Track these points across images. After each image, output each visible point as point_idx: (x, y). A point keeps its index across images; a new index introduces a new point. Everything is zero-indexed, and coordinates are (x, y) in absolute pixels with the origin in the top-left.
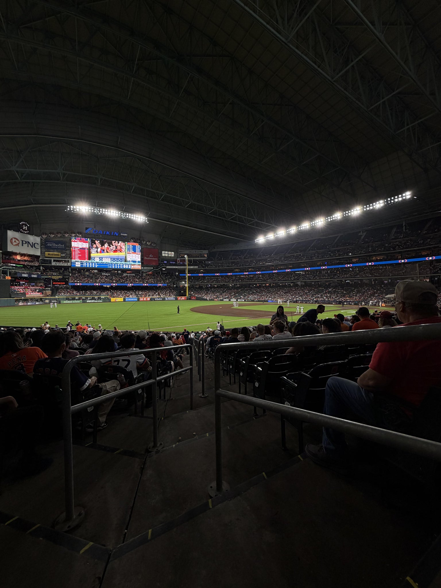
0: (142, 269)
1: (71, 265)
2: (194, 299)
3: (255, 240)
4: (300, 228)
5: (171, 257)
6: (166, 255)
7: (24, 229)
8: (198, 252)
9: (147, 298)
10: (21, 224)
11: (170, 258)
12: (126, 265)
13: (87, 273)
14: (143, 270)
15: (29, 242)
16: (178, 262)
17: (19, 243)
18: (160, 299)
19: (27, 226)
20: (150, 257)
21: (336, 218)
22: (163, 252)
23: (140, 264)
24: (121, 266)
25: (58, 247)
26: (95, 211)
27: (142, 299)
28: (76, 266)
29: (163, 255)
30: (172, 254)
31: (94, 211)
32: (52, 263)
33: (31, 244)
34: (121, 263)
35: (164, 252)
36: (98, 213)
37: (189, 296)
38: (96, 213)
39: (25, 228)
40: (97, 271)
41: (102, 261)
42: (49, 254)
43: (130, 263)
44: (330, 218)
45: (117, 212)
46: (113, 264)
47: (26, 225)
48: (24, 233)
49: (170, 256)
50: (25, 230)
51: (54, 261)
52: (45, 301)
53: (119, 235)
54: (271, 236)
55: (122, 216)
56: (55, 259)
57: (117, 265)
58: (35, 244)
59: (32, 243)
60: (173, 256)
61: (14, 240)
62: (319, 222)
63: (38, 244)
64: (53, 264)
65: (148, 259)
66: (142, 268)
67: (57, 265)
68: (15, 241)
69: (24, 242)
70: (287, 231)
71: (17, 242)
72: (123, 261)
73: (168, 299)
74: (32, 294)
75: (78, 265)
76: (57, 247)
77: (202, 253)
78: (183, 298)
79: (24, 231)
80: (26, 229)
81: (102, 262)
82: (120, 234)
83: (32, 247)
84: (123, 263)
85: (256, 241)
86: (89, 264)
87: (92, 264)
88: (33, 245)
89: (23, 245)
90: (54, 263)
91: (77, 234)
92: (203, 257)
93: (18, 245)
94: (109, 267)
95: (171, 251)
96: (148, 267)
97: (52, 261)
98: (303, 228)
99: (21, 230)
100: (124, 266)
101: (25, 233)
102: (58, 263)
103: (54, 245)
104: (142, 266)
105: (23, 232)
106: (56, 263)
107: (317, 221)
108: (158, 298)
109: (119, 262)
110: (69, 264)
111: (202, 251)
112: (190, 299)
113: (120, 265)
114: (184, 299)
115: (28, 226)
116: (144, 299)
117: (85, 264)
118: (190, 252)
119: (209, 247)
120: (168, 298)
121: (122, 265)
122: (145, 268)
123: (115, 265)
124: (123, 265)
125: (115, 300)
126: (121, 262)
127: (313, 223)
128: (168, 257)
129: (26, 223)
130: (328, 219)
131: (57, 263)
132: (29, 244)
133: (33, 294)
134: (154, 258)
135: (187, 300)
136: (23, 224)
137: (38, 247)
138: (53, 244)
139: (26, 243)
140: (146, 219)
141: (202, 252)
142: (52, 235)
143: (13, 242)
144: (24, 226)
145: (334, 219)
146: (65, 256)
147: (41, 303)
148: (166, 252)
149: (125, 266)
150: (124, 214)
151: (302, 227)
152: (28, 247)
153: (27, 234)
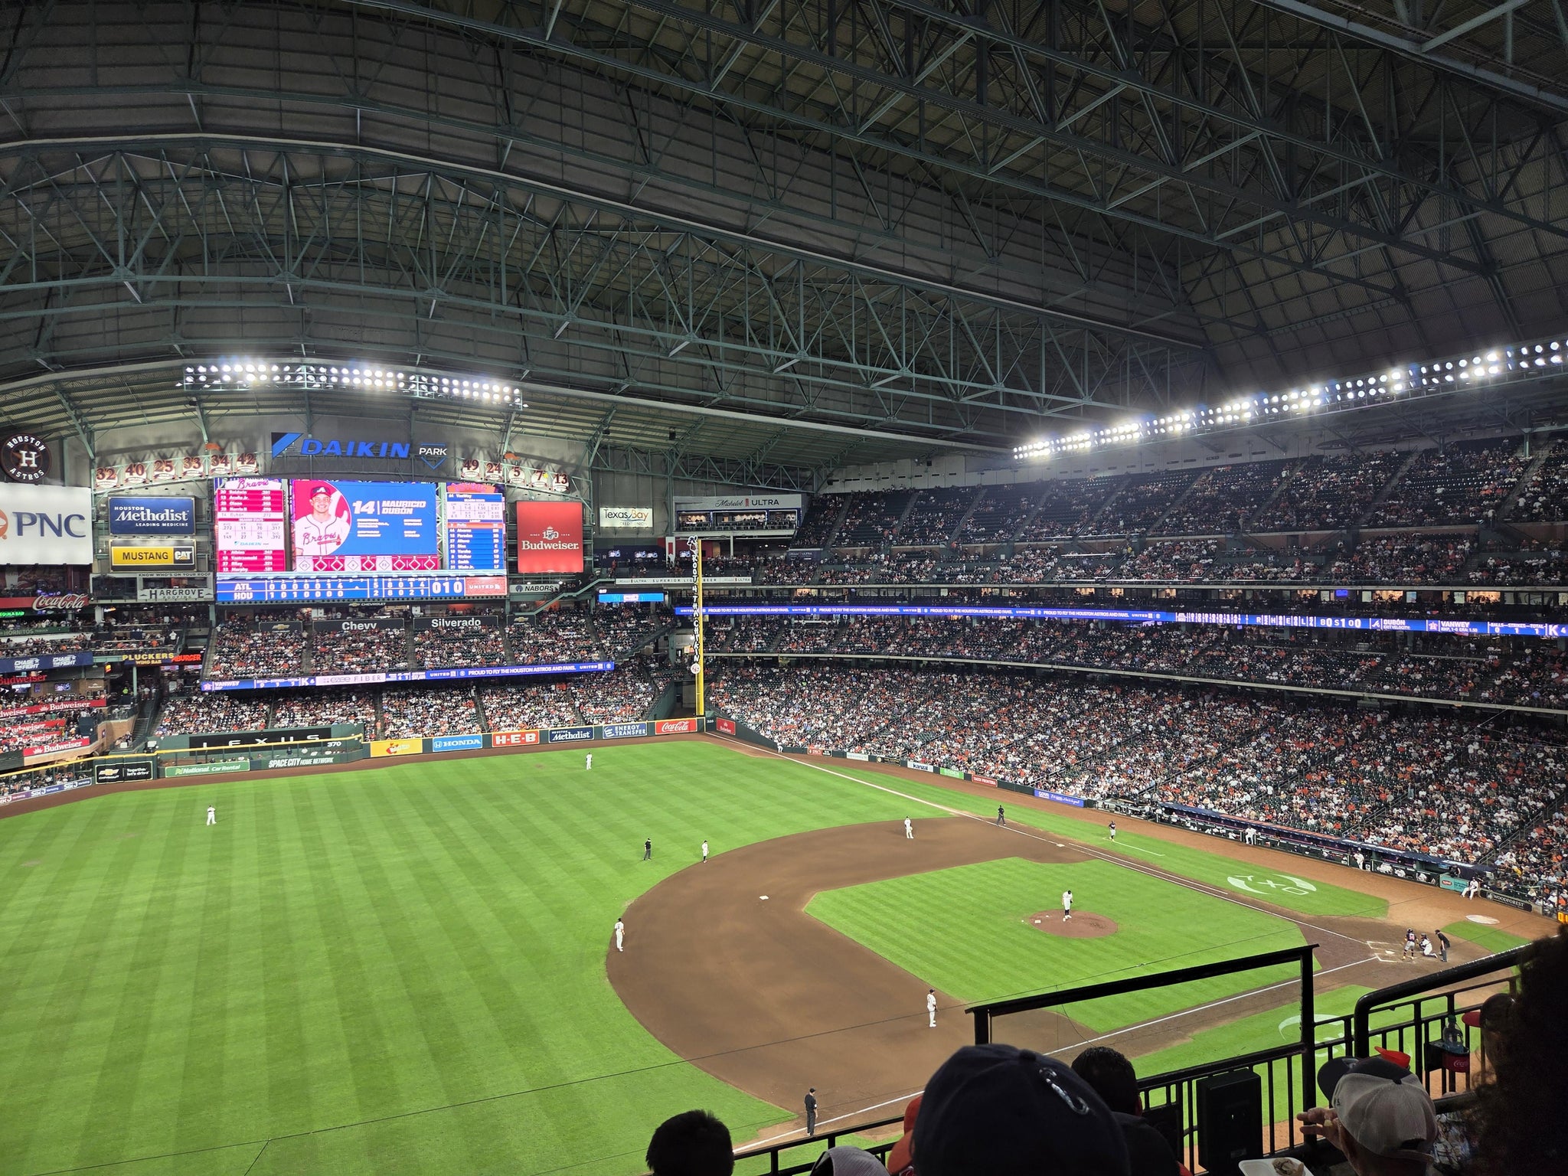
0: (511, 595)
1: (215, 595)
2: (729, 731)
3: (1015, 450)
4: (1214, 417)
5: (638, 530)
6: (619, 523)
7: (24, 464)
8: (758, 502)
9: (523, 735)
10: (10, 445)
11: (634, 536)
12: (442, 582)
13: (279, 626)
14: (515, 599)
15: (44, 518)
16: (671, 552)
18: (578, 735)
19: (35, 449)
20: (546, 541)
21: (1382, 391)
22: (602, 511)
23: (504, 572)
24: (422, 585)
25: (161, 523)
26: (299, 379)
27: (504, 737)
28: (237, 597)
29: (605, 523)
30: (642, 518)
31: (294, 377)
32: (139, 593)
33: (56, 524)
34: (422, 573)
35: (610, 510)
36: (309, 385)
37: (709, 714)
38: (302, 385)
39: (27, 462)
40: (322, 611)
41: (343, 569)
42: (126, 556)
43: (460, 573)
44: (1356, 389)
45: (390, 375)
46: (386, 583)
47: (31, 447)
48: (27, 481)
49: (633, 525)
50: (28, 470)
51: (147, 583)
52: (101, 773)
53: (412, 456)
54: (1081, 440)
55: (413, 386)
56: (149, 575)
57: (406, 584)
58: (68, 518)
59: (60, 516)
60: (648, 523)
62: (1300, 398)
63: (81, 518)
64: (143, 596)
65: (536, 547)
66: (513, 588)
67: (160, 598)
69: (26, 520)
70: (1152, 428)
72: (430, 565)
73: (613, 732)
74: (50, 749)
75: (243, 594)
76: (156, 522)
77: (776, 506)
78: (682, 725)
79: (24, 475)
81: (343, 574)
82: (413, 449)
83: (58, 533)
84: (429, 572)
85: (1018, 453)
86: (289, 586)
87: (301, 586)
88: (63, 527)
89: (20, 533)
90: (147, 591)
91: (239, 464)
92: (779, 528)
93: (2, 533)
94: (372, 592)
95: (639, 504)
96: (540, 583)
97: (140, 584)
98: (1229, 418)
99: (13, 471)
100: (434, 584)
101: (30, 482)
102: (162, 593)
103: (145, 516)
104: (511, 581)
105: (21, 477)
106: (153, 591)
107: (1294, 395)
108: (574, 731)
109: (414, 572)
110: (207, 594)
111: (774, 497)
112: (712, 728)
113: (417, 584)
114: (685, 728)
115: (42, 448)
116: (513, 737)
117: (272, 587)
118: (723, 503)
119: (808, 474)
120: (613, 727)
121: (426, 583)
122: (524, 586)
123: (395, 584)
124: (432, 582)
125: (388, 751)
126: (420, 568)
127: (1275, 399)
128: (627, 529)
129: (33, 439)
130: (1344, 390)
131: (159, 591)
132: (45, 523)
133: (54, 749)
134: (564, 540)
135: (701, 731)
136: (20, 447)
137: (85, 527)
138: (143, 513)
139: (33, 522)
140: (517, 391)
141: (776, 502)
142: (135, 474)
144: (24, 453)
145: (1372, 392)
146: (190, 561)
147: (86, 782)
148: (617, 510)
149: (439, 584)
150: (420, 380)
151: (1223, 415)
152: (42, 534)
153: (36, 482)
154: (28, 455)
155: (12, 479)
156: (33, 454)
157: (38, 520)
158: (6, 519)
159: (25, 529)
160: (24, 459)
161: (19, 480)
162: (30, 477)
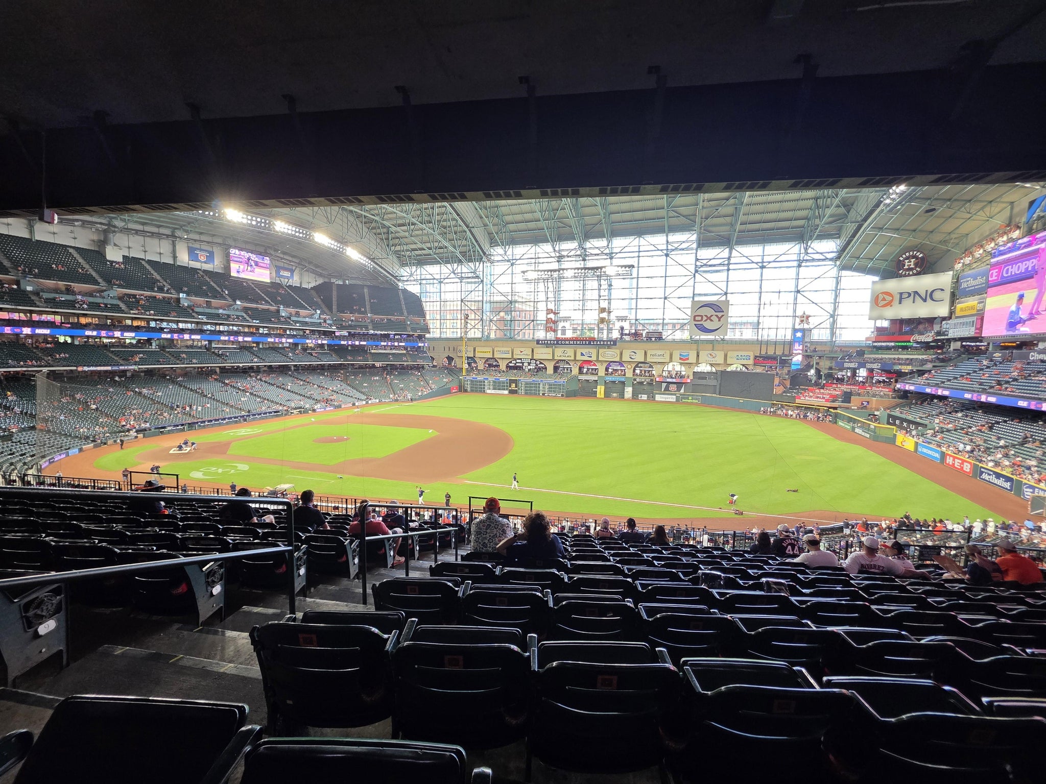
7: (906, 267)
9: (963, 462)
10: (901, 259)
15: (916, 293)
17: (892, 301)
19: (917, 257)
27: (951, 459)
33: (924, 296)
39: (908, 265)
42: (962, 310)
48: (909, 275)
50: (910, 269)
58: (933, 291)
59: (927, 291)
61: (881, 297)
63: (942, 290)
68: (884, 299)
69: (905, 296)
71: (889, 298)
76: (974, 286)
79: (907, 273)
80: (912, 266)
83: (925, 300)
88: (930, 296)
89: (900, 303)
93: (889, 304)
99: (901, 272)
101: (911, 275)
105: (905, 274)
115: (920, 256)
116: (956, 460)
125: (901, 443)
129: (915, 252)
132: (916, 296)
136: (907, 258)
137: (947, 296)
138: (970, 282)
139: (909, 296)
142: (967, 258)
143: (880, 299)
152: (914, 302)
153: (914, 275)
154: (908, 262)
155: (901, 276)
156: (913, 260)
157: (912, 295)
158: (893, 297)
159: (904, 301)
160: (906, 264)
161: (905, 276)
162: (911, 273)
